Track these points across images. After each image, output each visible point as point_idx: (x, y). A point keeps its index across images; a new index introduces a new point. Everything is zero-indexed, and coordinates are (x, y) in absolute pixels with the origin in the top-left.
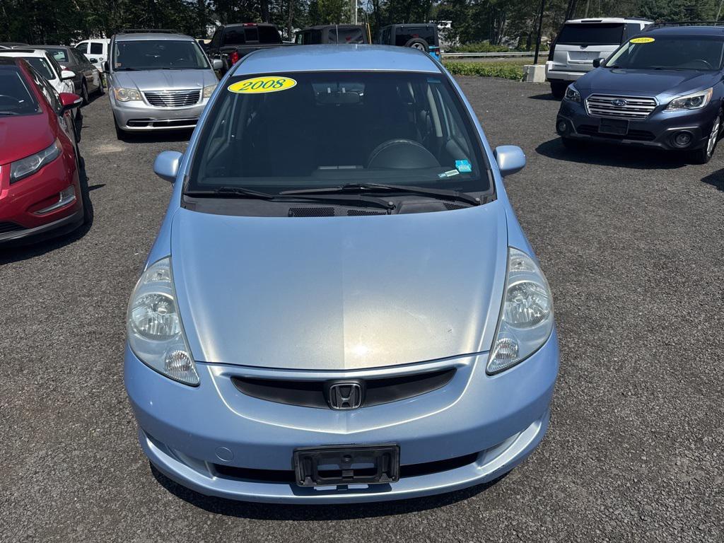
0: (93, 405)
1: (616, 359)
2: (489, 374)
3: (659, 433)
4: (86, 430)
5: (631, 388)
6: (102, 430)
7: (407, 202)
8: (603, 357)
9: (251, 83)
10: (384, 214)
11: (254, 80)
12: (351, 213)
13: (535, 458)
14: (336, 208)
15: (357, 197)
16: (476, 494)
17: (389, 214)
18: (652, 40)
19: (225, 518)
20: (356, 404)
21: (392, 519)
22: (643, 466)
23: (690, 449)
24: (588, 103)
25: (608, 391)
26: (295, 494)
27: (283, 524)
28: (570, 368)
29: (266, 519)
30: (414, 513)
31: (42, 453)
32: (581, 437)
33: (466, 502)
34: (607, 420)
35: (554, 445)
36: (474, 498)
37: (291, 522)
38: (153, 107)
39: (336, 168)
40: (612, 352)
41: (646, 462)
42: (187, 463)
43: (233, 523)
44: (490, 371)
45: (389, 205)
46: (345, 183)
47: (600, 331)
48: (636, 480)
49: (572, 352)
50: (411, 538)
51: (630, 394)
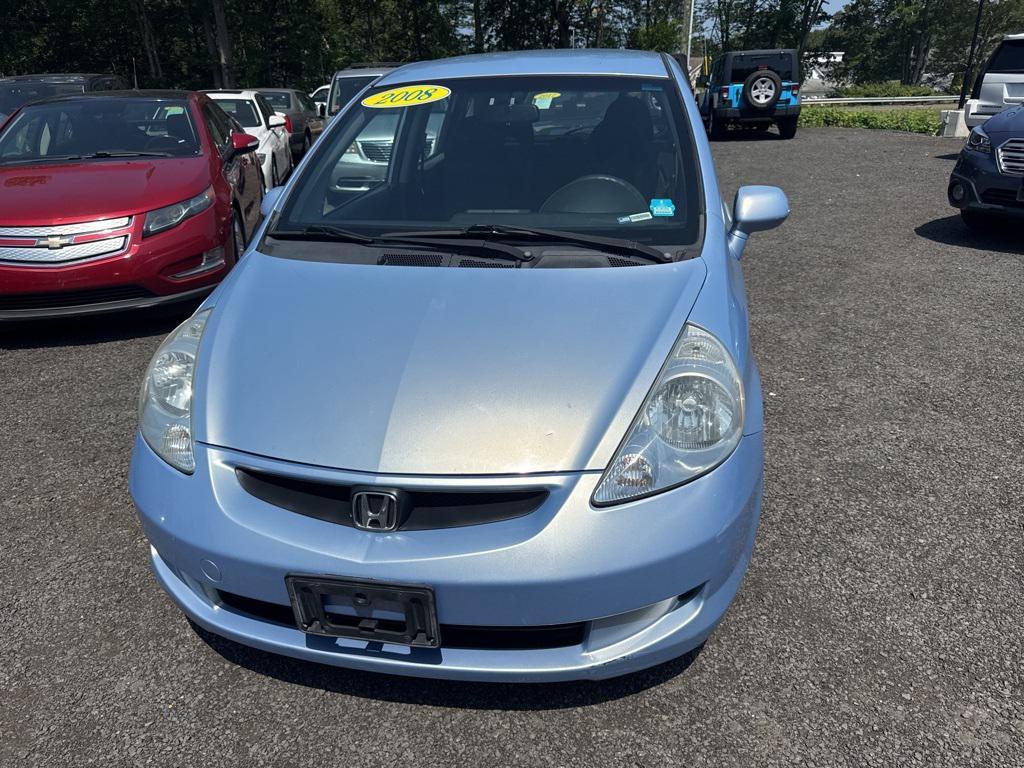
1: (922, 541)
2: (596, 505)
3: (953, 663)
5: (931, 587)
7: (549, 253)
8: (900, 534)
9: (392, 95)
11: (396, 91)
12: (464, 264)
13: (716, 667)
14: (446, 256)
15: (479, 243)
16: (601, 702)
17: (519, 267)
20: (389, 525)
21: (460, 713)
22: (900, 708)
23: (999, 696)
24: (1001, 154)
25: (888, 586)
27: (311, 693)
28: (835, 545)
29: (292, 682)
30: (495, 711)
31: (72, 558)
32: (809, 648)
33: (580, 709)
34: (866, 630)
35: (757, 652)
36: (595, 707)
37: (322, 691)
38: (369, 162)
39: (491, 211)
40: (918, 530)
41: (908, 703)
44: (598, 500)
45: (525, 256)
46: (471, 224)
47: (912, 496)
48: (876, 728)
49: (850, 521)
51: (925, 596)
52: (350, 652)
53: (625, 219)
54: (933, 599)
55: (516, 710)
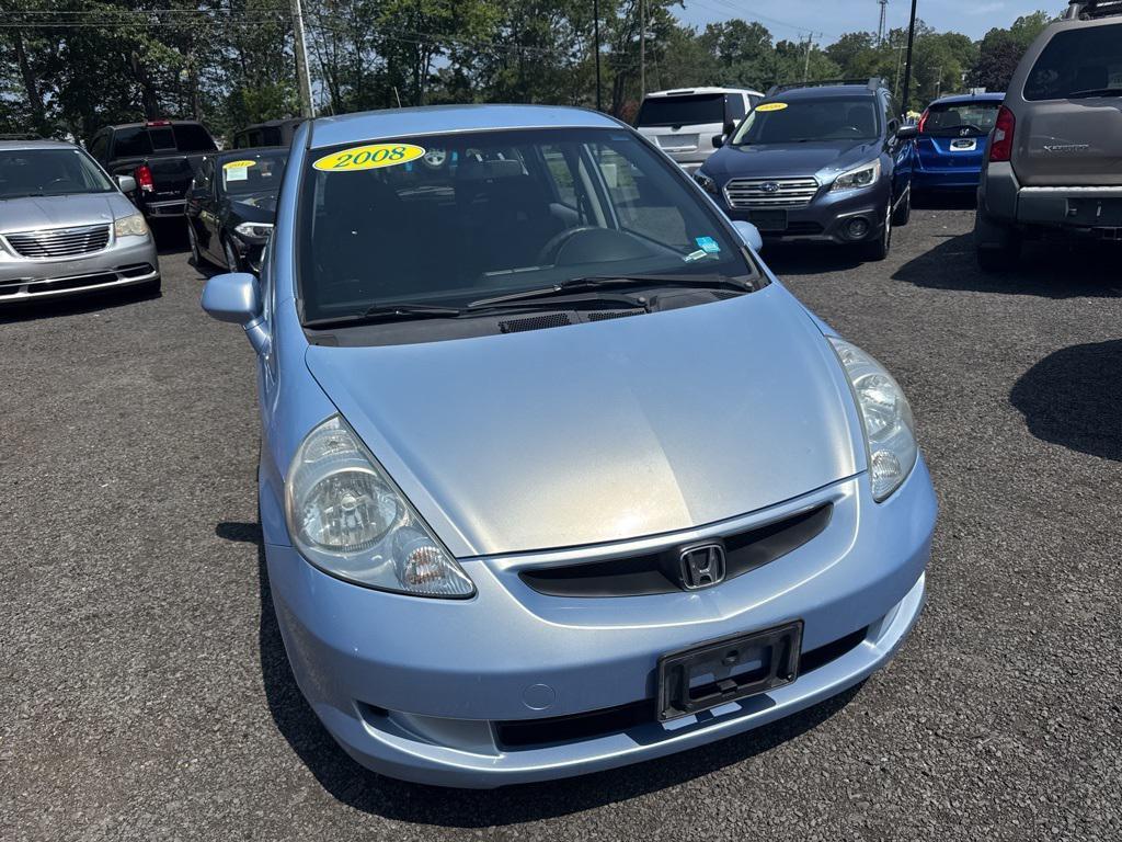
0: (161, 725)
2: (879, 501)
3: (1025, 572)
4: (171, 765)
6: (202, 759)
7: (664, 294)
9: (350, 157)
10: (642, 313)
11: (354, 152)
12: (593, 318)
14: (570, 313)
17: (648, 312)
18: (786, 106)
19: (504, 829)
20: (719, 576)
21: (758, 760)
22: (1032, 613)
23: (1071, 581)
24: (727, 193)
26: (641, 744)
27: (603, 812)
29: (569, 813)
31: (106, 821)
33: (844, 711)
36: (852, 704)
37: (613, 805)
38: (27, 259)
39: (510, 272)
41: (1031, 608)
42: (445, 743)
43: (520, 833)
44: (880, 495)
45: (639, 302)
46: (564, 279)
48: (1034, 632)
50: (799, 777)
52: (682, 731)
53: (687, 259)
54: (969, 534)
55: (798, 735)
